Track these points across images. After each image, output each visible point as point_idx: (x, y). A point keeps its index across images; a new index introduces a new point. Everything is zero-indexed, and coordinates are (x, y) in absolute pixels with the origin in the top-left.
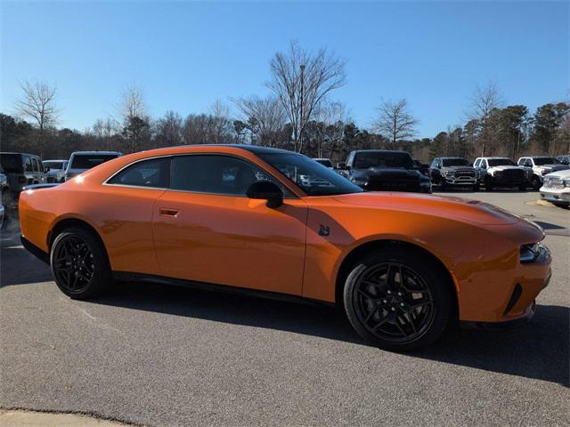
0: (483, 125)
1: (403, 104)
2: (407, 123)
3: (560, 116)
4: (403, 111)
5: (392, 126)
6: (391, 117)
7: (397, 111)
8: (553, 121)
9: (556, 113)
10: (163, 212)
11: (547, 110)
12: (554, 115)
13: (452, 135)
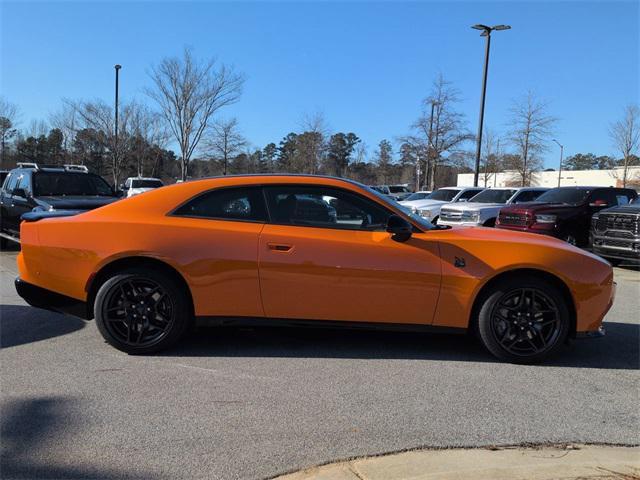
0: (281, 149)
1: (234, 123)
2: (239, 144)
3: (350, 145)
4: (234, 131)
5: (222, 146)
6: (220, 135)
7: (227, 129)
8: (343, 150)
9: (347, 142)
10: (271, 248)
11: (339, 138)
12: (345, 145)
13: (252, 158)
